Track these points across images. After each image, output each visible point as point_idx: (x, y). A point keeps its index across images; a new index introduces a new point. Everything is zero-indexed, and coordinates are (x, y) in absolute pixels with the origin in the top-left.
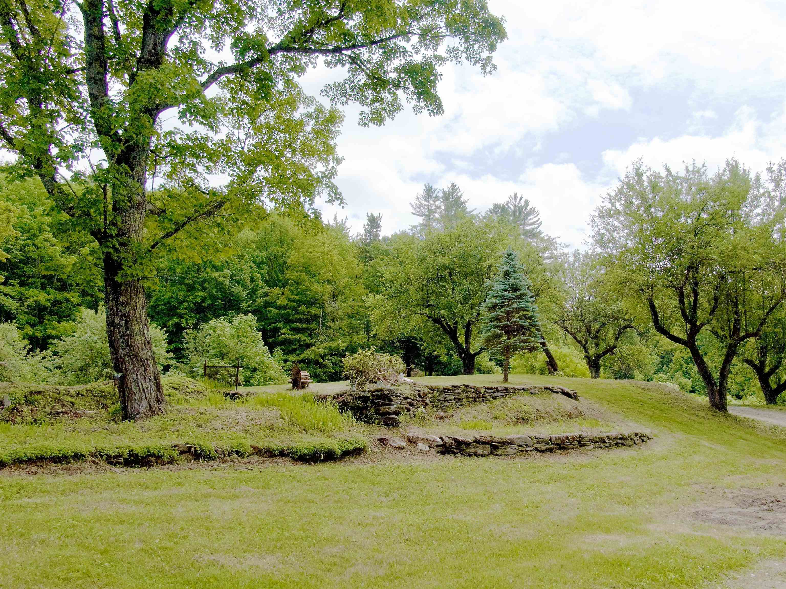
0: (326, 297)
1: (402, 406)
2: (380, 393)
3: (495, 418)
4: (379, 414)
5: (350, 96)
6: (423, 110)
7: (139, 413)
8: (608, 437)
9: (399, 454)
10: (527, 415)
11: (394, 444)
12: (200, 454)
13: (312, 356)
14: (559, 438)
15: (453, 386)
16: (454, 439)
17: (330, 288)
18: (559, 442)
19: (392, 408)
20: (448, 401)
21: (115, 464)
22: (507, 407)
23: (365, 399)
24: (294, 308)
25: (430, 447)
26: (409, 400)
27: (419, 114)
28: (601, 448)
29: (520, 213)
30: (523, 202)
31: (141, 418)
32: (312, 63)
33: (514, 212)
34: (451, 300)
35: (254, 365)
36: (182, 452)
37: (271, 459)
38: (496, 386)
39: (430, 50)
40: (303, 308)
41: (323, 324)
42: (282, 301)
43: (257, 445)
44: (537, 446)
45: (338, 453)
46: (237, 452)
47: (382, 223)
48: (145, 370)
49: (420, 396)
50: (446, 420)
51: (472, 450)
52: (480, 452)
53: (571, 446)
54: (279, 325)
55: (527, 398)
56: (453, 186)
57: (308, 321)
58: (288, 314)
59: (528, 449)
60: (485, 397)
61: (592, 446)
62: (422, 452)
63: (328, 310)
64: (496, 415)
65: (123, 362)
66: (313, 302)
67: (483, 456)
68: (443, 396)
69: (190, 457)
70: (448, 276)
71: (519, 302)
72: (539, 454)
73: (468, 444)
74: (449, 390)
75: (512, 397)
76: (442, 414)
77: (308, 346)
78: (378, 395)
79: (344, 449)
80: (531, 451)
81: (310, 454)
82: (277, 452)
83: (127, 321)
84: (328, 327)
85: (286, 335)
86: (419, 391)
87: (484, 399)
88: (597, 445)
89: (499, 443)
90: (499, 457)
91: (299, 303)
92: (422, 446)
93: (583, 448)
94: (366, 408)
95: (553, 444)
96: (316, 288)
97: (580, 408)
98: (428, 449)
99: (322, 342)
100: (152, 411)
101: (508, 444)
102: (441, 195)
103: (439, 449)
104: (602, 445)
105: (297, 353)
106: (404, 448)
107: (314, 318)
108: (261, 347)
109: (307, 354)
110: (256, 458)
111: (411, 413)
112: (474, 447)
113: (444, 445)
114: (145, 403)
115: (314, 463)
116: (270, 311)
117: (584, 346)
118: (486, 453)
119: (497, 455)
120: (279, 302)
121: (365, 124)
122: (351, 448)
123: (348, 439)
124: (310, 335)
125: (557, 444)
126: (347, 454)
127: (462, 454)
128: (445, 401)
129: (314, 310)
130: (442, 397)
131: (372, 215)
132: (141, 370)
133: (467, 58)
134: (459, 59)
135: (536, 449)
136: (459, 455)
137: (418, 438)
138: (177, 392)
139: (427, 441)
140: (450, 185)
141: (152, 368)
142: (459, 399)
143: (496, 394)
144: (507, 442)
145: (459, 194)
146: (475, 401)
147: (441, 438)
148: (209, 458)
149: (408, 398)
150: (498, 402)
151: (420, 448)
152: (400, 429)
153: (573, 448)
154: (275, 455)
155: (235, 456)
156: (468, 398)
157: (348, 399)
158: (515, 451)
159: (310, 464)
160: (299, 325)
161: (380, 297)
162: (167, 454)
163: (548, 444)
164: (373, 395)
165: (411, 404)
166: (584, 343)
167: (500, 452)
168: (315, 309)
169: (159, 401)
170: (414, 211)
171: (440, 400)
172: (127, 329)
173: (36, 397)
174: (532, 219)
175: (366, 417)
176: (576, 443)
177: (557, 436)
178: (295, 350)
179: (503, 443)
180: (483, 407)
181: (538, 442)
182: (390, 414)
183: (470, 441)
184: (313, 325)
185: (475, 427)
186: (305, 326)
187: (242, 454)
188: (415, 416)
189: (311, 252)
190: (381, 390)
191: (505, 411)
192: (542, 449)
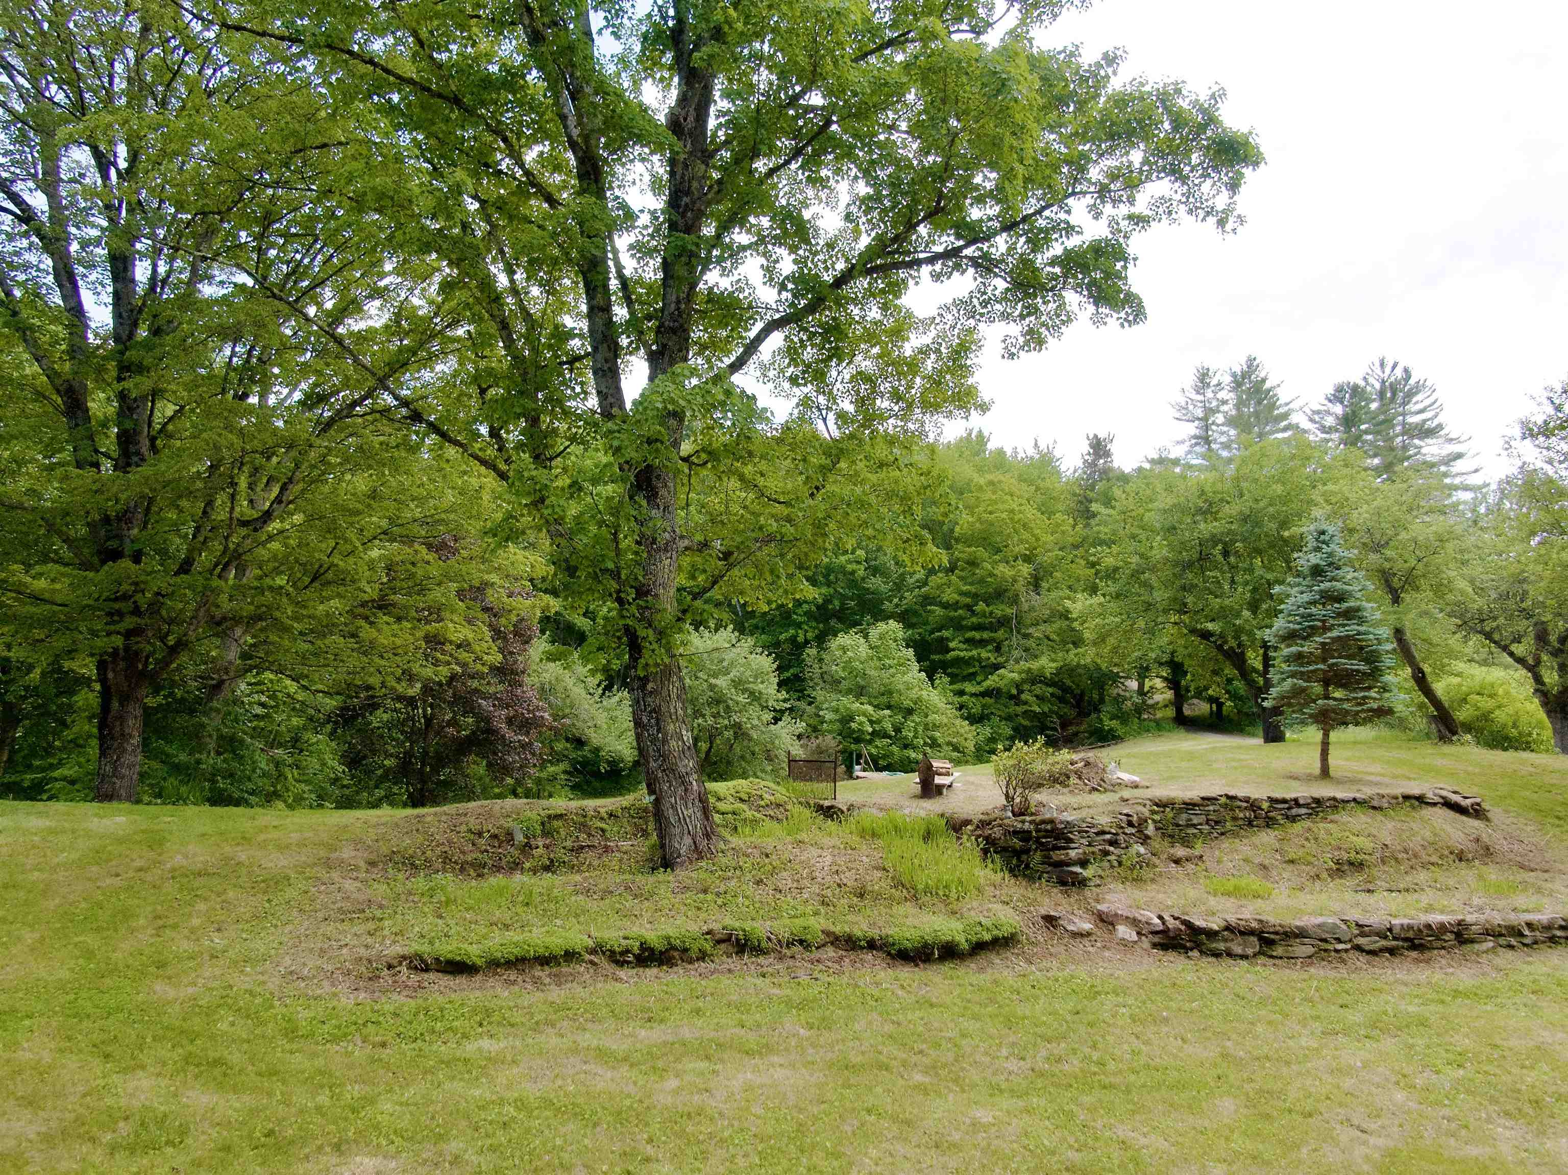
0: (1020, 586)
1: (1091, 849)
2: (1049, 827)
3: (1292, 862)
4: (1050, 864)
5: (982, 315)
6: (1108, 320)
7: (679, 856)
8: (1529, 925)
9: (1079, 947)
10: (1361, 857)
11: (1070, 928)
12: (745, 945)
13: (1001, 684)
14: (1410, 927)
15: (1203, 799)
16: (1185, 922)
17: (1025, 570)
18: (1411, 934)
19: (1073, 854)
20: (1194, 826)
21: (621, 964)
22: (1316, 839)
23: (1024, 836)
24: (969, 608)
25: (1139, 933)
26: (1108, 837)
27: (1102, 327)
28: (1511, 947)
29: (1394, 394)
30: (1399, 373)
31: (682, 864)
32: (914, 278)
33: (1382, 394)
34: (1227, 602)
35: (907, 703)
36: (719, 942)
37: (852, 955)
38: (1293, 796)
39: (1121, 205)
40: (981, 606)
41: (1018, 632)
42: (949, 596)
43: (832, 928)
44: (1361, 941)
45: (965, 946)
46: (801, 942)
47: (1113, 448)
48: (686, 790)
49: (1130, 824)
50: (1190, 867)
51: (1222, 946)
52: (1238, 950)
53: (1439, 944)
54: (945, 633)
55: (1363, 818)
56: (1251, 361)
57: (992, 628)
58: (962, 618)
59: (1340, 946)
60: (1271, 818)
61: (1491, 944)
62: (1124, 943)
63: (1025, 606)
64: (1292, 856)
65: (656, 779)
66: (999, 594)
67: (1244, 957)
68: (1184, 816)
69: (731, 949)
70: (1220, 558)
71: (1344, 626)
72: (1363, 958)
73: (1211, 934)
74: (1195, 805)
75: (1330, 817)
76: (1180, 851)
77: (997, 667)
78: (1046, 831)
79: (974, 939)
80: (1346, 951)
81: (916, 949)
82: (863, 943)
83: (658, 720)
84: (1026, 636)
85: (956, 653)
86: (1128, 815)
87: (1270, 823)
88: (1502, 941)
89: (1276, 933)
90: (1277, 961)
91: (975, 596)
92: (1124, 931)
93: (1469, 947)
94: (1027, 851)
95: (1395, 939)
96: (1003, 570)
97: (1485, 838)
98: (1135, 937)
99: (1017, 661)
100: (699, 853)
101: (1297, 936)
102: (1227, 379)
103: (1156, 939)
104: (1513, 941)
105: (979, 679)
106: (1089, 934)
107: (1003, 622)
108: (914, 674)
109: (992, 681)
110: (830, 952)
111: (1112, 858)
112: (1226, 940)
113: (1165, 932)
114: (688, 840)
115: (924, 962)
116: (934, 612)
117: (1530, 669)
118: (1250, 951)
119: (1272, 957)
120: (945, 598)
121: (1012, 356)
122: (987, 937)
123: (984, 921)
124: (998, 649)
125: (1406, 939)
126: (979, 948)
127: (1201, 952)
128: (1188, 826)
129: (1001, 610)
130: (1182, 819)
131: (1096, 436)
132: (681, 791)
133: (1190, 212)
134: (1174, 216)
135: (1358, 948)
136: (1195, 953)
137: (1116, 915)
138: (744, 807)
139: (1134, 922)
140: (1243, 361)
141: (695, 787)
142: (1217, 823)
143: (1294, 811)
144: (1293, 932)
145: (1262, 375)
146: (1250, 824)
147: (1160, 917)
148: (758, 950)
149: (1103, 833)
150: (1298, 827)
151: (1120, 935)
152: (1087, 893)
153: (1443, 948)
154: (862, 948)
155: (797, 949)
156: (1235, 819)
157: (997, 833)
158: (1310, 950)
159: (917, 965)
160: (977, 635)
161: (1098, 599)
162: (695, 947)
163: (1386, 937)
164: (1038, 831)
165: (1113, 843)
166: (1531, 661)
167: (1279, 951)
168: (1002, 607)
169: (707, 836)
170: (1178, 415)
171: (1178, 825)
172: (659, 731)
173: (556, 824)
174: (1419, 401)
175: (1027, 866)
176: (1449, 936)
177: (1406, 921)
178: (974, 674)
179: (1285, 933)
180: (1267, 838)
181: (1363, 935)
182: (1068, 865)
183: (1216, 928)
184: (1001, 634)
185: (1235, 893)
186: (986, 635)
187: (809, 945)
188: (1120, 864)
189: (991, 513)
190: (1051, 821)
191: (1311, 846)
192: (1372, 947)
